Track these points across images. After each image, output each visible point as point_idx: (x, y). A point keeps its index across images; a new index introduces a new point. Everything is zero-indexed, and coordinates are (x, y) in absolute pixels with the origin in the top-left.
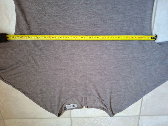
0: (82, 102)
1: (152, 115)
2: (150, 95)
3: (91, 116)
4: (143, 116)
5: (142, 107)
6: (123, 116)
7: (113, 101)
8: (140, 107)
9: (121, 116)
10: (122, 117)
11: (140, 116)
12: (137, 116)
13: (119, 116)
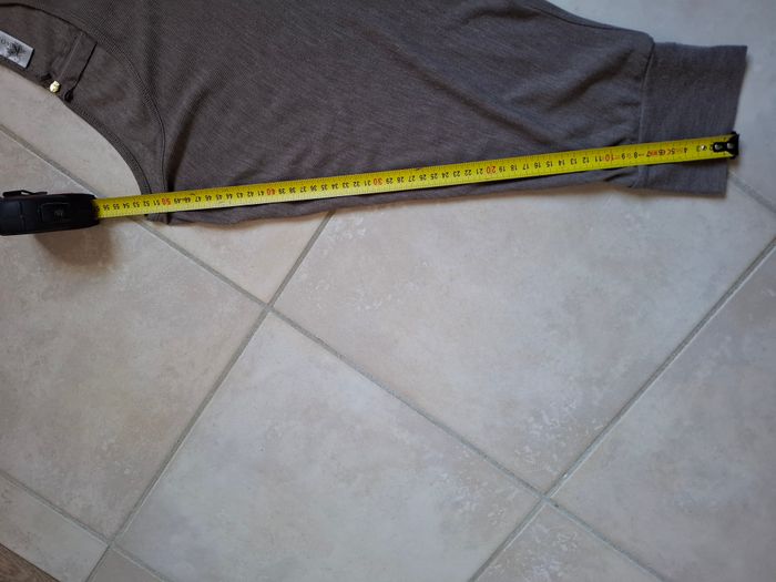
0: (60, 60)
1: (318, 341)
2: (361, 227)
3: (62, 164)
4: (284, 318)
5: (300, 268)
6: (196, 260)
7: (200, 146)
8: (292, 261)
9: (188, 254)
10: (192, 262)
11: (270, 313)
12: (255, 299)
13: (182, 244)
